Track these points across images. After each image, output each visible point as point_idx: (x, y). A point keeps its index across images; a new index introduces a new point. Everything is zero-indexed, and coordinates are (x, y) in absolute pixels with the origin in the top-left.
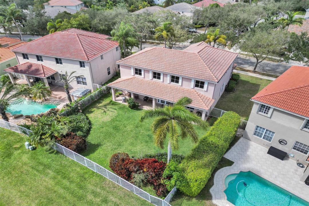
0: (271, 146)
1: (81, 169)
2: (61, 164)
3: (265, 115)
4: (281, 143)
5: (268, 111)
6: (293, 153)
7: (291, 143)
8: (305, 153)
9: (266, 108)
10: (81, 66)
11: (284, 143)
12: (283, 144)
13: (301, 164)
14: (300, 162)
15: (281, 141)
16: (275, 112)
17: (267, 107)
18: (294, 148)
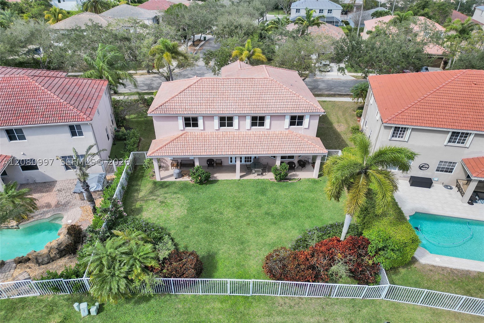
0: (411, 177)
1: (222, 302)
2: (178, 311)
3: (400, 139)
4: (422, 168)
5: (403, 134)
6: (436, 177)
7: (434, 165)
8: (449, 172)
9: (401, 131)
10: (74, 134)
11: (426, 168)
12: (424, 168)
13: (447, 186)
14: (445, 184)
15: (422, 166)
16: (413, 133)
17: (402, 128)
18: (437, 170)
